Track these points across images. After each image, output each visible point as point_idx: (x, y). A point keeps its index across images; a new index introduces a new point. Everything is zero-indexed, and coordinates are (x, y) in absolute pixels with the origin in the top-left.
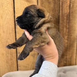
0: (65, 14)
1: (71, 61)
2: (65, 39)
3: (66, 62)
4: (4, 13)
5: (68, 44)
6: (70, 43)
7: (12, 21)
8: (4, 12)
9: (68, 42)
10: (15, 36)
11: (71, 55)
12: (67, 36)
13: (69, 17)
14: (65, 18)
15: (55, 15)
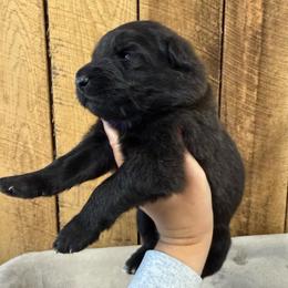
0: (244, 30)
1: (265, 217)
2: (242, 128)
3: (248, 218)
4: (6, 23)
5: (254, 148)
6: (262, 146)
7: (38, 56)
8: (4, 20)
9: (254, 143)
10: (48, 115)
11: (265, 193)
12: (253, 118)
13: (263, 41)
14: (246, 44)
15: (207, 34)
